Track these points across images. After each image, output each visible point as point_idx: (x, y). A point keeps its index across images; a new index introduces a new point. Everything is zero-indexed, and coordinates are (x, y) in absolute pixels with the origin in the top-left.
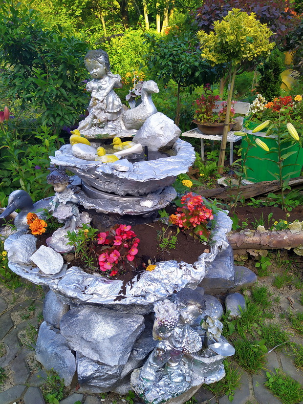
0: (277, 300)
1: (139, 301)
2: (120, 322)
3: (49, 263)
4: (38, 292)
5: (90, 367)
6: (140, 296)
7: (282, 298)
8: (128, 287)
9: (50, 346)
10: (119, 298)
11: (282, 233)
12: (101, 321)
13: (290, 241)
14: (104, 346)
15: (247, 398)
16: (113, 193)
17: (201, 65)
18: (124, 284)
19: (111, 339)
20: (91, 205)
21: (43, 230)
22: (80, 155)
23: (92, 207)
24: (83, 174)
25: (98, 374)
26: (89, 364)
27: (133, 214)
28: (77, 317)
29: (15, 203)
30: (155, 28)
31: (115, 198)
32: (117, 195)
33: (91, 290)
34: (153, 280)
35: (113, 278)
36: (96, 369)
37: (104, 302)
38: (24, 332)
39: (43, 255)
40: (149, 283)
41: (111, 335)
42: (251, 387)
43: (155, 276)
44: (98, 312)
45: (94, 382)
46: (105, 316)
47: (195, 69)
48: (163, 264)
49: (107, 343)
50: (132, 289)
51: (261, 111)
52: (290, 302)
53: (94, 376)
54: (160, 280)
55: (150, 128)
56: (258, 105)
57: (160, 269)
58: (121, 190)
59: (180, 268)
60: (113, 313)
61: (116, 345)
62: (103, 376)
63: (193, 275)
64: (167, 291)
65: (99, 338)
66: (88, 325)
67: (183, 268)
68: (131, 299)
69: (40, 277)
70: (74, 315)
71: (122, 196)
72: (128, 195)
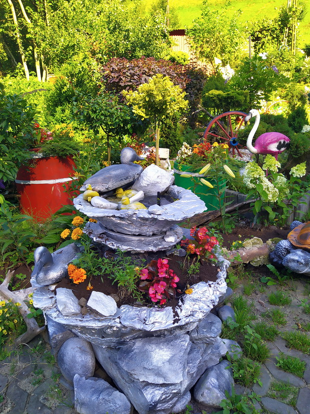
1: (191, 319)
2: (172, 345)
5: (157, 392)
6: (190, 316)
8: (179, 311)
9: (93, 395)
10: (176, 321)
12: (155, 349)
13: (248, 256)
14: (166, 368)
16: (139, 235)
18: (174, 309)
19: (170, 361)
20: (128, 247)
22: (102, 207)
23: (129, 250)
25: (164, 397)
26: (154, 390)
27: (163, 250)
28: (133, 351)
29: (42, 260)
30: (36, 76)
31: (143, 238)
32: (144, 236)
33: (152, 320)
34: (195, 300)
35: (162, 307)
36: (163, 392)
37: (166, 327)
39: (97, 299)
40: (194, 303)
41: (169, 358)
43: (195, 296)
44: (150, 342)
45: (159, 406)
46: (158, 344)
48: (196, 286)
49: (167, 366)
50: (182, 312)
52: (261, 304)
53: (161, 399)
54: (199, 299)
57: (196, 290)
58: (148, 230)
59: (210, 286)
61: (176, 364)
62: (169, 396)
63: (220, 290)
64: (208, 306)
65: (160, 363)
66: (146, 355)
67: (212, 286)
68: (185, 319)
69: (99, 321)
70: (128, 351)
71: (149, 236)
72: (154, 235)
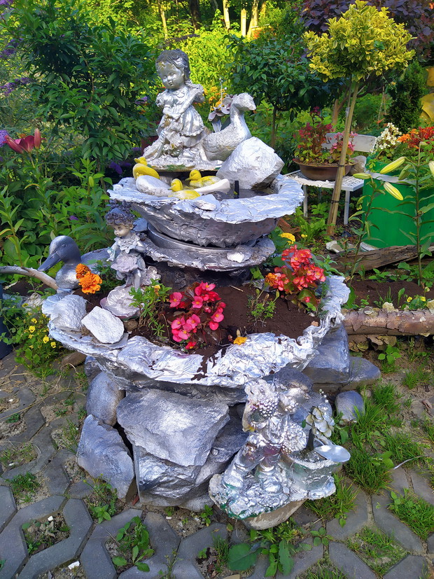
0: (407, 404)
1: (225, 382)
2: (196, 412)
3: (106, 328)
4: (78, 382)
5: (156, 468)
6: (225, 376)
7: (415, 402)
8: (210, 364)
9: (98, 447)
10: (198, 377)
11: (418, 313)
12: (171, 410)
13: (429, 324)
14: (176, 440)
15: (364, 524)
16: (190, 242)
17: (309, 80)
18: (205, 359)
19: (185, 432)
20: (162, 255)
21: (97, 288)
22: (147, 191)
23: (163, 259)
24: (152, 214)
25: (165, 479)
26: (154, 464)
27: (217, 270)
28: (139, 402)
29: (59, 253)
30: (239, 30)
31: (194, 248)
32: (196, 244)
33: (161, 365)
34: (242, 356)
35: (189, 352)
36: (164, 471)
37: (178, 380)
38: (60, 431)
39: (98, 318)
40: (238, 359)
41: (185, 427)
42: (370, 509)
43: (246, 351)
44: (167, 399)
45: (160, 491)
46: (177, 403)
47: (299, 85)
48: (257, 336)
49: (179, 437)
50: (215, 367)
51: (393, 147)
52: (425, 407)
53: (161, 481)
54: (252, 357)
55: (241, 158)
56: (389, 138)
57: (253, 342)
58: (201, 236)
59: (280, 343)
60: (187, 400)
61: (192, 439)
62: (173, 481)
63: (296, 353)
64: (262, 371)
65: (169, 430)
66: (154, 413)
67: (284, 343)
68: (214, 378)
69: (94, 347)
70: (135, 401)
71: (203, 246)
72: (210, 245)
